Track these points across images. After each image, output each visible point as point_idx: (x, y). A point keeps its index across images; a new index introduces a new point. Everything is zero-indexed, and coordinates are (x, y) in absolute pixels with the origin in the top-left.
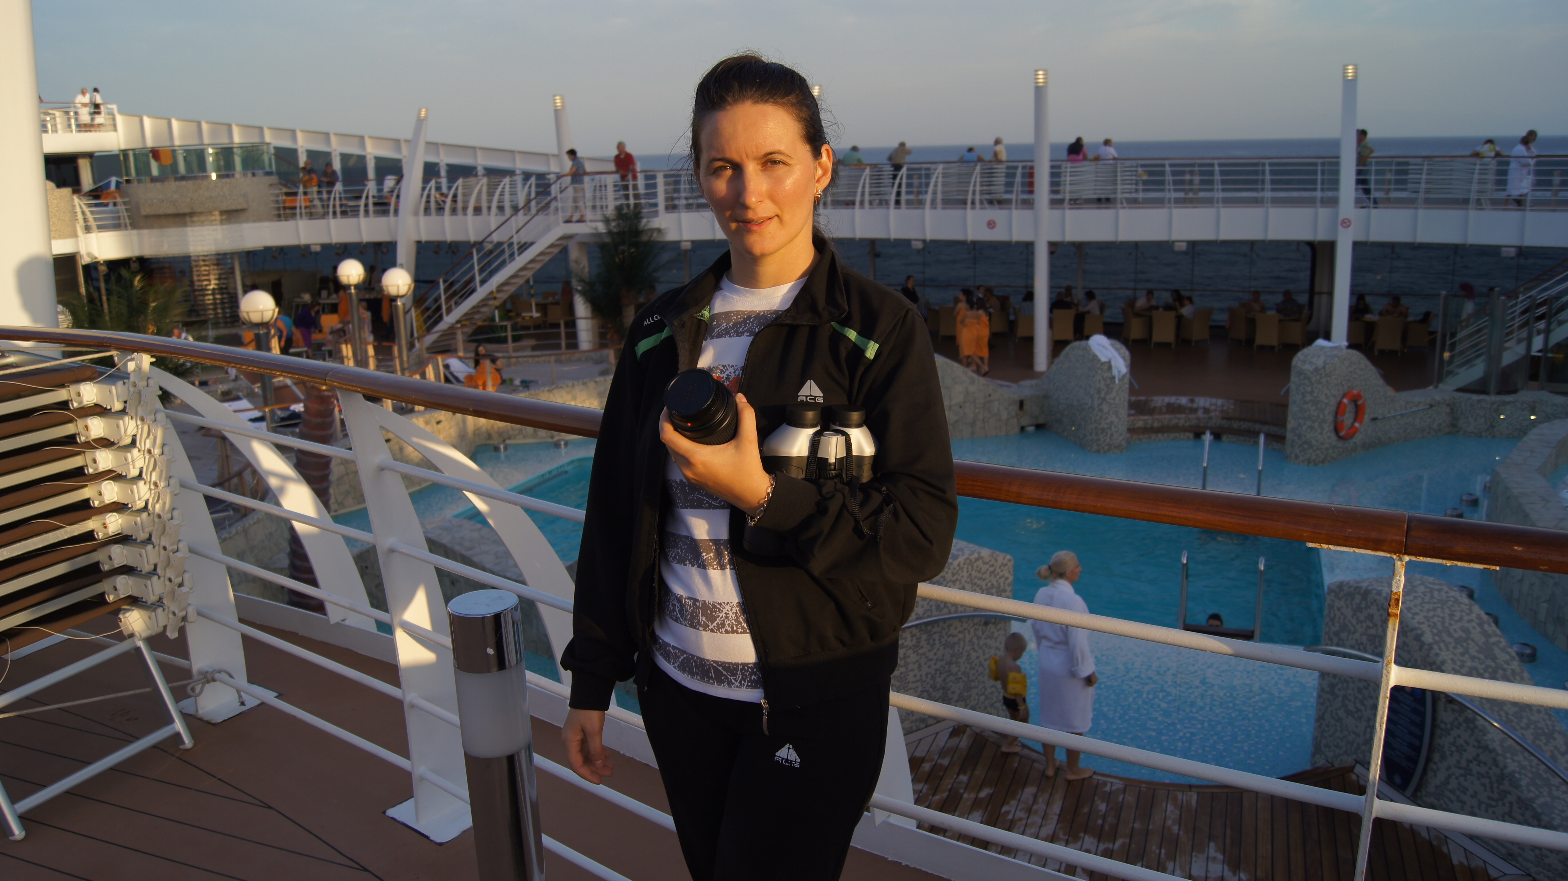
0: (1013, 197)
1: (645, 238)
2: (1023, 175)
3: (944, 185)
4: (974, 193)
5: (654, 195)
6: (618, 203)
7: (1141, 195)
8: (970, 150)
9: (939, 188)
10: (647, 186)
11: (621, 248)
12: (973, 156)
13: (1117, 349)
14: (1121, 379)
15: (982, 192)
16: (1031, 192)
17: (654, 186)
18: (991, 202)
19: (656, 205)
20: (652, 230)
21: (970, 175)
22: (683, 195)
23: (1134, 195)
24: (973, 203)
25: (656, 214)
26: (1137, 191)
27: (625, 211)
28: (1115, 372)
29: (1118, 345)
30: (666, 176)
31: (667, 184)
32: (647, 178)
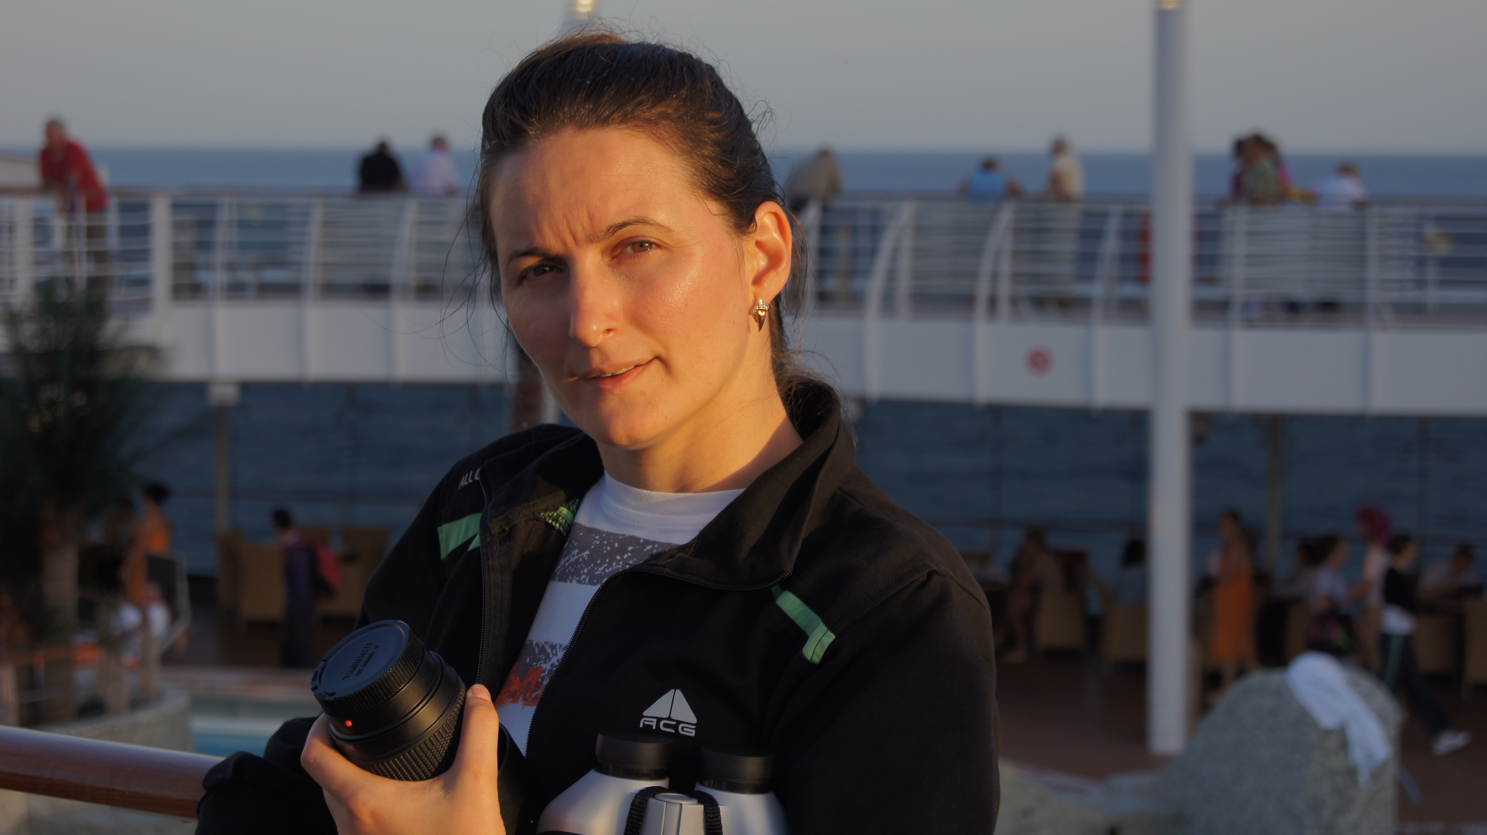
0: (1097, 290)
1: (112, 369)
2: (1125, 235)
3: (918, 253)
4: (995, 276)
5: (143, 256)
6: (45, 272)
7: (1433, 295)
8: (989, 165)
9: (905, 264)
10: (125, 231)
11: (48, 393)
12: (995, 181)
13: (1365, 697)
14: (1377, 773)
15: (1016, 277)
16: (1144, 279)
17: (144, 231)
18: (1040, 303)
19: (144, 282)
20: (135, 349)
21: (984, 230)
22: (220, 256)
23: (1412, 295)
24: (993, 303)
25: (145, 305)
26: (1420, 284)
27: (62, 294)
28: (1358, 755)
29: (1367, 684)
30: (177, 207)
31: (177, 226)
32: (125, 208)
